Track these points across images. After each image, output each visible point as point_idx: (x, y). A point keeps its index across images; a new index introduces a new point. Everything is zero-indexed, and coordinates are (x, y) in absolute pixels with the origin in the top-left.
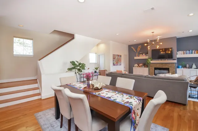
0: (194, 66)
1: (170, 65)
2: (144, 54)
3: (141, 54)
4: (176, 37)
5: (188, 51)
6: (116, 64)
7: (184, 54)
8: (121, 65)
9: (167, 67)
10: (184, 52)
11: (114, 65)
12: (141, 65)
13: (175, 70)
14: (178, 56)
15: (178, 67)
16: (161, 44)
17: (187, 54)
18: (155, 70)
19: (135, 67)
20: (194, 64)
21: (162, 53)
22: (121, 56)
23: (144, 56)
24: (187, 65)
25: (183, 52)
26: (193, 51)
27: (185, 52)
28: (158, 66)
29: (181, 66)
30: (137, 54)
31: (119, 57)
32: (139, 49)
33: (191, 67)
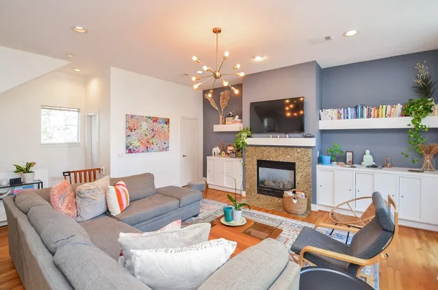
0: (368, 159)
1: (296, 155)
3: (229, 116)
4: (315, 62)
5: (351, 108)
6: (142, 148)
7: (339, 118)
8: (166, 149)
9: (288, 159)
10: (339, 112)
12: (231, 148)
13: (310, 170)
14: (325, 124)
15: (320, 161)
17: (346, 120)
18: (260, 169)
19: (213, 157)
20: (368, 152)
22: (167, 122)
24: (348, 154)
25: (336, 110)
26: (365, 110)
27: (342, 111)
29: (328, 158)
31: (158, 126)
32: (222, 102)
33: (357, 161)
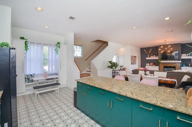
1: (176, 65)
2: (154, 56)
3: (152, 55)
4: (180, 43)
8: (136, 64)
9: (173, 65)
11: (132, 64)
12: (152, 64)
13: (180, 68)
14: (182, 58)
15: (182, 66)
16: (171, 49)
17: (188, 57)
18: (164, 68)
19: (147, 66)
21: (168, 54)
22: (136, 57)
23: (154, 57)
24: (189, 64)
25: (186, 54)
28: (166, 65)
29: (184, 65)
30: (148, 55)
31: (135, 58)
32: (150, 52)
